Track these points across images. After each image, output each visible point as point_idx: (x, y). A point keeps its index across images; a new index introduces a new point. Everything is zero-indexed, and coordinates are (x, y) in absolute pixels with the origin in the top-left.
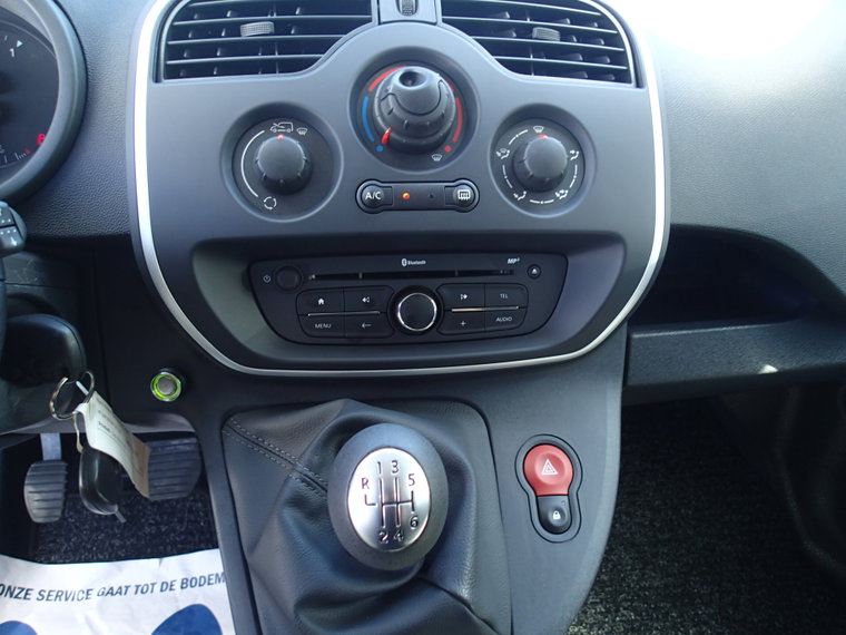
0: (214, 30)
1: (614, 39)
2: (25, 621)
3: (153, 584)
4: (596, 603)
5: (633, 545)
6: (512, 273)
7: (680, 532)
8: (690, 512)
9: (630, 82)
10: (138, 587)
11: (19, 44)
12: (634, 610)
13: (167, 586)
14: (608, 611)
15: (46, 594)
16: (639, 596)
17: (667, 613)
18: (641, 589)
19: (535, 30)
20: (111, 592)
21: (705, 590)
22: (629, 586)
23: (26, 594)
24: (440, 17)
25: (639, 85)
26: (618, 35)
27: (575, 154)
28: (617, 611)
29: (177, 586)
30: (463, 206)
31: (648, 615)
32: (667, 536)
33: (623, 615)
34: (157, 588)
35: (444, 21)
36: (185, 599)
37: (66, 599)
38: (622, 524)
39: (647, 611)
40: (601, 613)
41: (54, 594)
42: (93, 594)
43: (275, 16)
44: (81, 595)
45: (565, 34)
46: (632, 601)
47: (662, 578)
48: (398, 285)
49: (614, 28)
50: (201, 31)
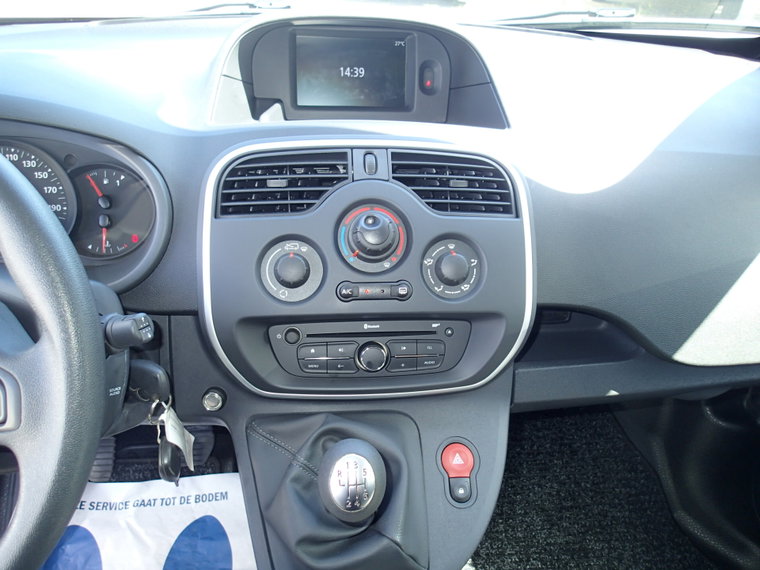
0: (250, 184)
1: (503, 185)
2: (82, 525)
3: (174, 498)
4: (512, 555)
5: (543, 510)
6: (434, 333)
7: (580, 501)
8: (588, 486)
9: (511, 213)
10: (162, 500)
11: (123, 177)
12: (541, 560)
13: (185, 500)
14: (521, 560)
15: (95, 505)
16: (545, 550)
17: (567, 564)
18: (548, 544)
19: (451, 182)
20: (143, 504)
21: (598, 546)
22: (538, 542)
23: (81, 505)
24: (391, 175)
25: (517, 216)
26: (506, 182)
27: (475, 262)
28: (528, 560)
29: (192, 500)
30: (402, 298)
31: (551, 564)
32: (570, 504)
33: (532, 564)
34: (177, 501)
35: (394, 178)
36: (199, 511)
37: (111, 509)
38: (535, 494)
39: (551, 561)
40: (516, 562)
41: (101, 505)
42: (130, 505)
43: (288, 176)
44: (121, 506)
45: (471, 183)
46: (540, 553)
47: (565, 536)
48: (362, 340)
49: (503, 177)
50: (243, 184)
